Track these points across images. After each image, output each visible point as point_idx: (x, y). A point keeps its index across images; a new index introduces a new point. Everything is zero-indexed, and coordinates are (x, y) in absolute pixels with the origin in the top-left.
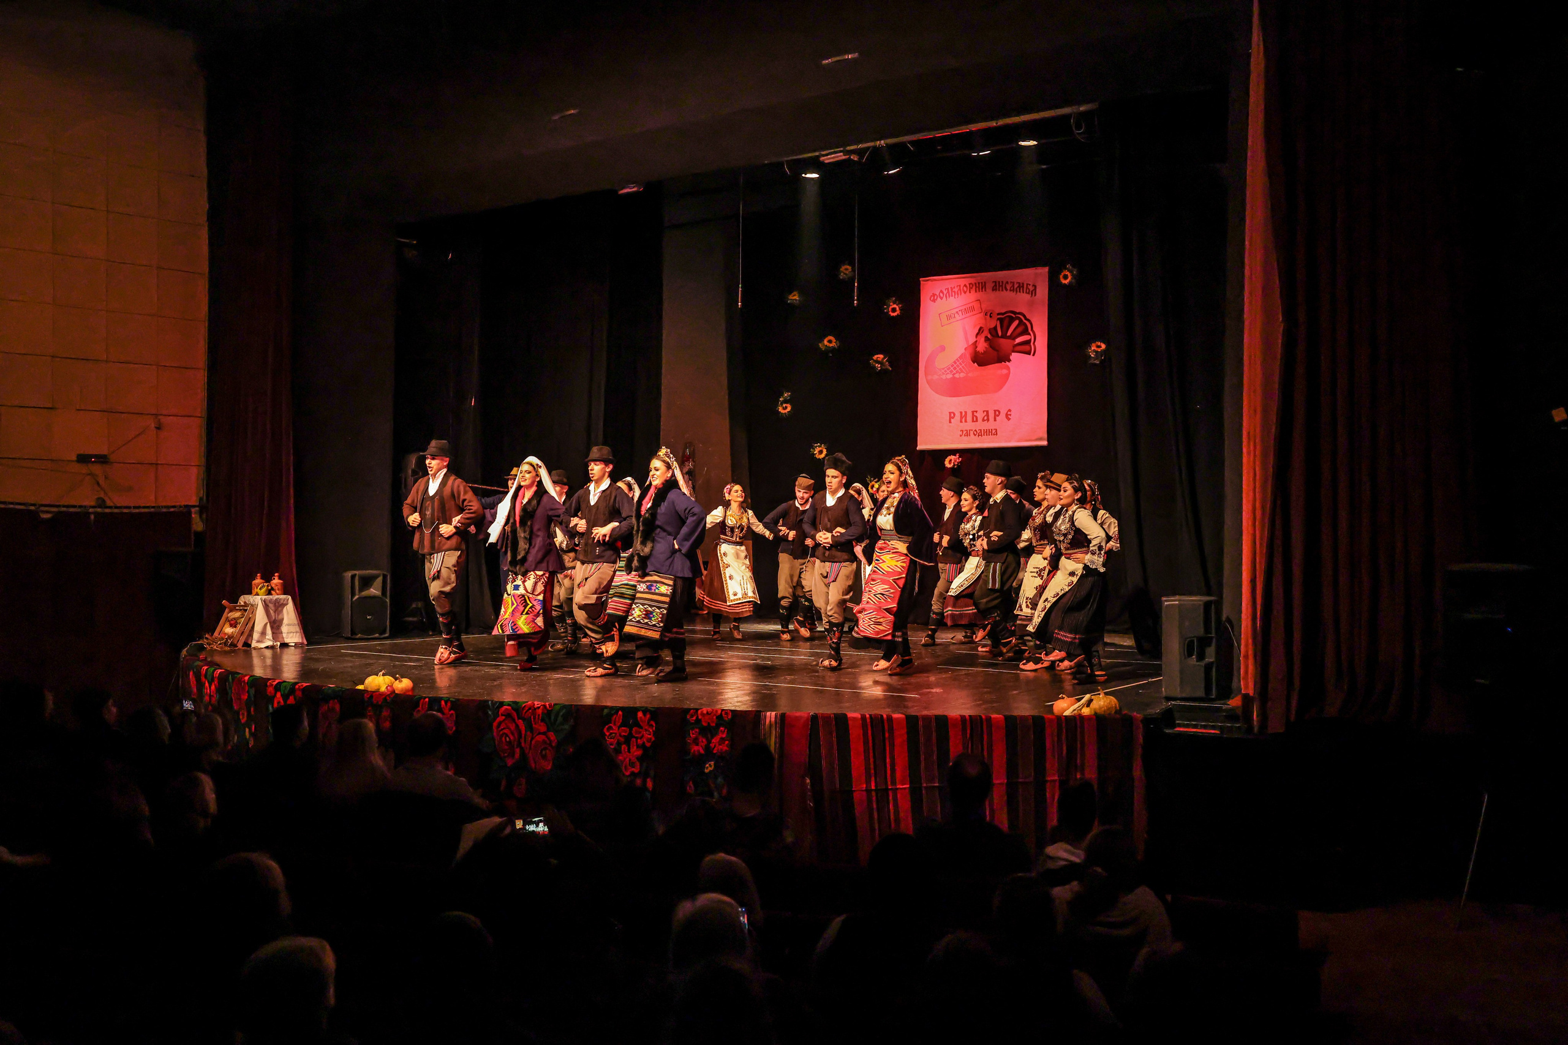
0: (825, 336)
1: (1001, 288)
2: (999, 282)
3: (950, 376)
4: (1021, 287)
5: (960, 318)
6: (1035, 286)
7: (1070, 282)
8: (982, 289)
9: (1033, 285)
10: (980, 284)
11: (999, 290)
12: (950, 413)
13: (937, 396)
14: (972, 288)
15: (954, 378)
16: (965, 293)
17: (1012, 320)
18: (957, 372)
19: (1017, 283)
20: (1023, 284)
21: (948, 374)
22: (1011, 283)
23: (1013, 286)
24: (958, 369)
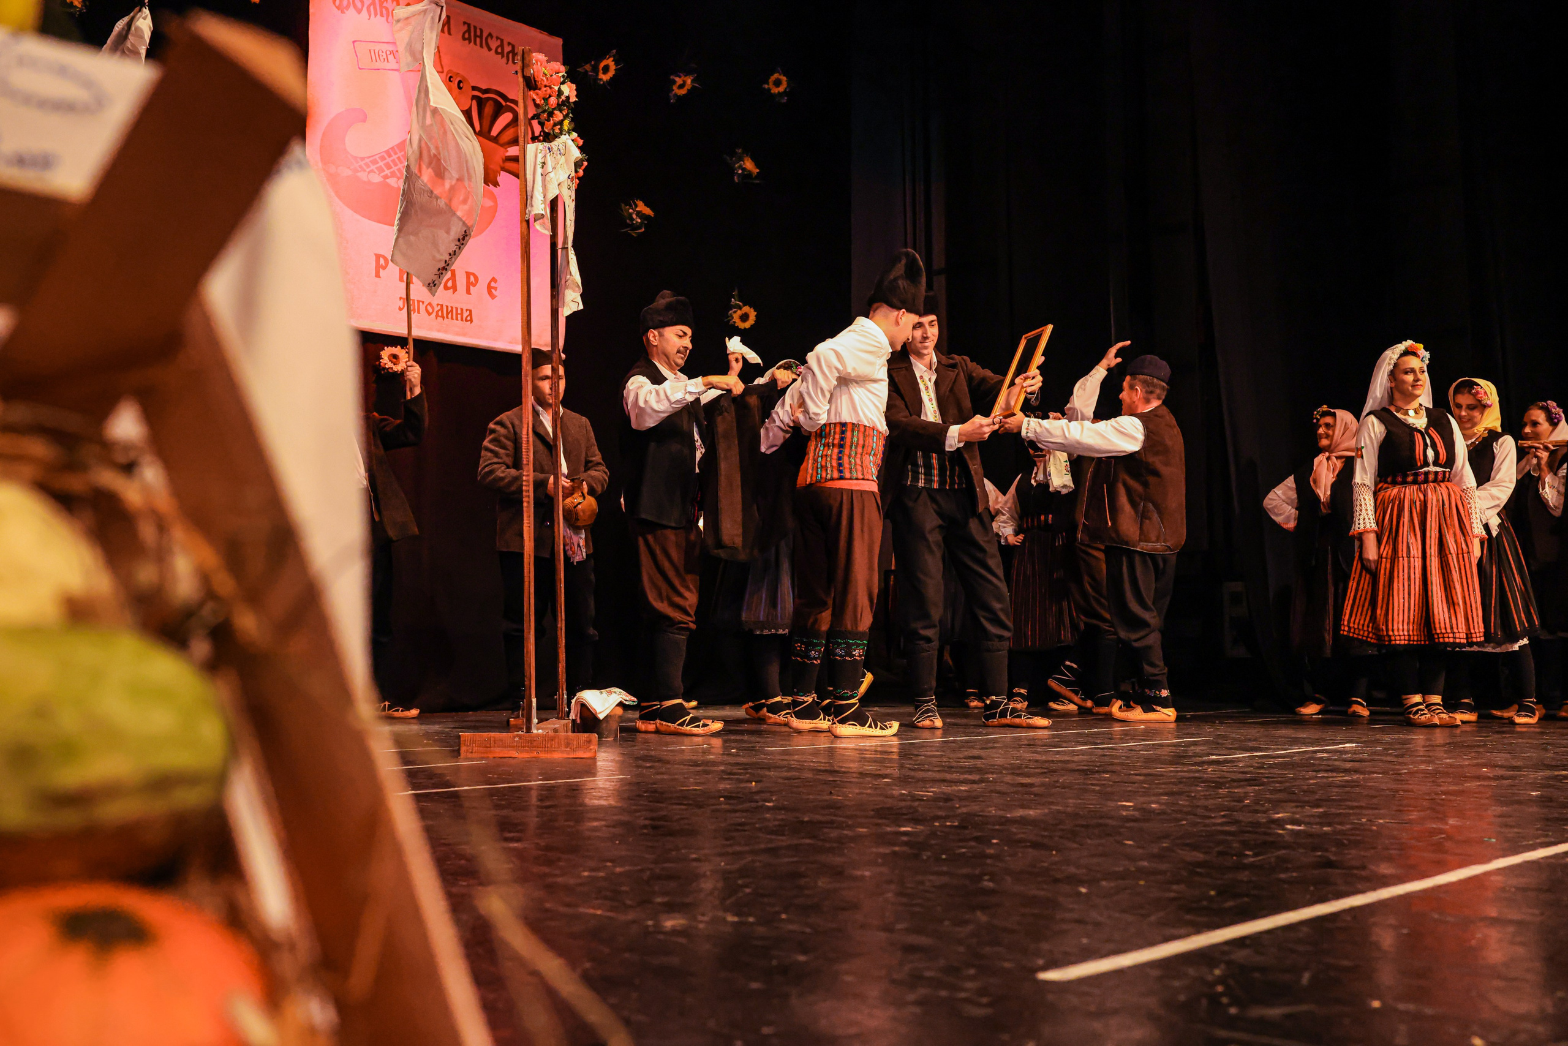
1: (478, 40)
2: (475, 28)
3: (376, 178)
4: (515, 54)
5: (396, 66)
7: (604, 82)
11: (475, 43)
12: (378, 257)
13: (350, 213)
15: (388, 185)
17: (498, 110)
18: (393, 175)
19: (509, 44)
20: (518, 49)
21: (372, 171)
22: (498, 38)
23: (502, 45)
24: (395, 168)
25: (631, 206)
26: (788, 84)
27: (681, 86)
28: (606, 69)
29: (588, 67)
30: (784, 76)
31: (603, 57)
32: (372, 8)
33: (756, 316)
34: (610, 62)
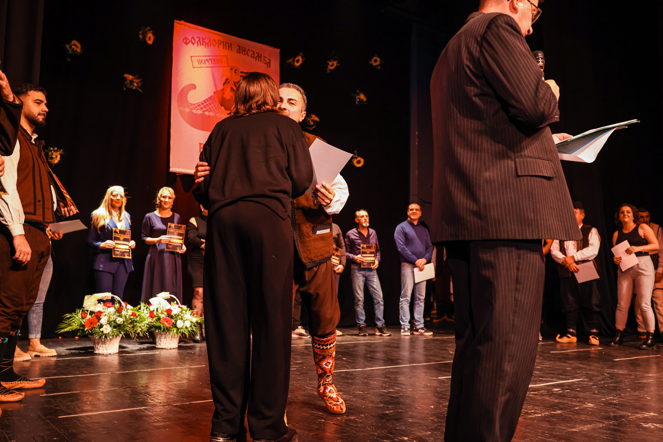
0: (73, 39)
1: (244, 52)
2: (242, 47)
3: (200, 112)
4: (259, 57)
5: (208, 66)
6: (270, 61)
7: (297, 67)
8: (229, 47)
9: (269, 59)
10: (227, 44)
11: (242, 54)
12: (200, 144)
13: (189, 127)
14: (220, 44)
15: (205, 115)
16: (214, 46)
18: (207, 110)
19: (257, 53)
20: (261, 55)
21: (198, 109)
22: (252, 51)
23: (254, 54)
24: (208, 108)
25: (309, 117)
26: (380, 61)
27: (332, 66)
28: (298, 61)
29: (291, 60)
30: (379, 57)
31: (297, 55)
32: (199, 43)
33: (364, 161)
34: (300, 58)
